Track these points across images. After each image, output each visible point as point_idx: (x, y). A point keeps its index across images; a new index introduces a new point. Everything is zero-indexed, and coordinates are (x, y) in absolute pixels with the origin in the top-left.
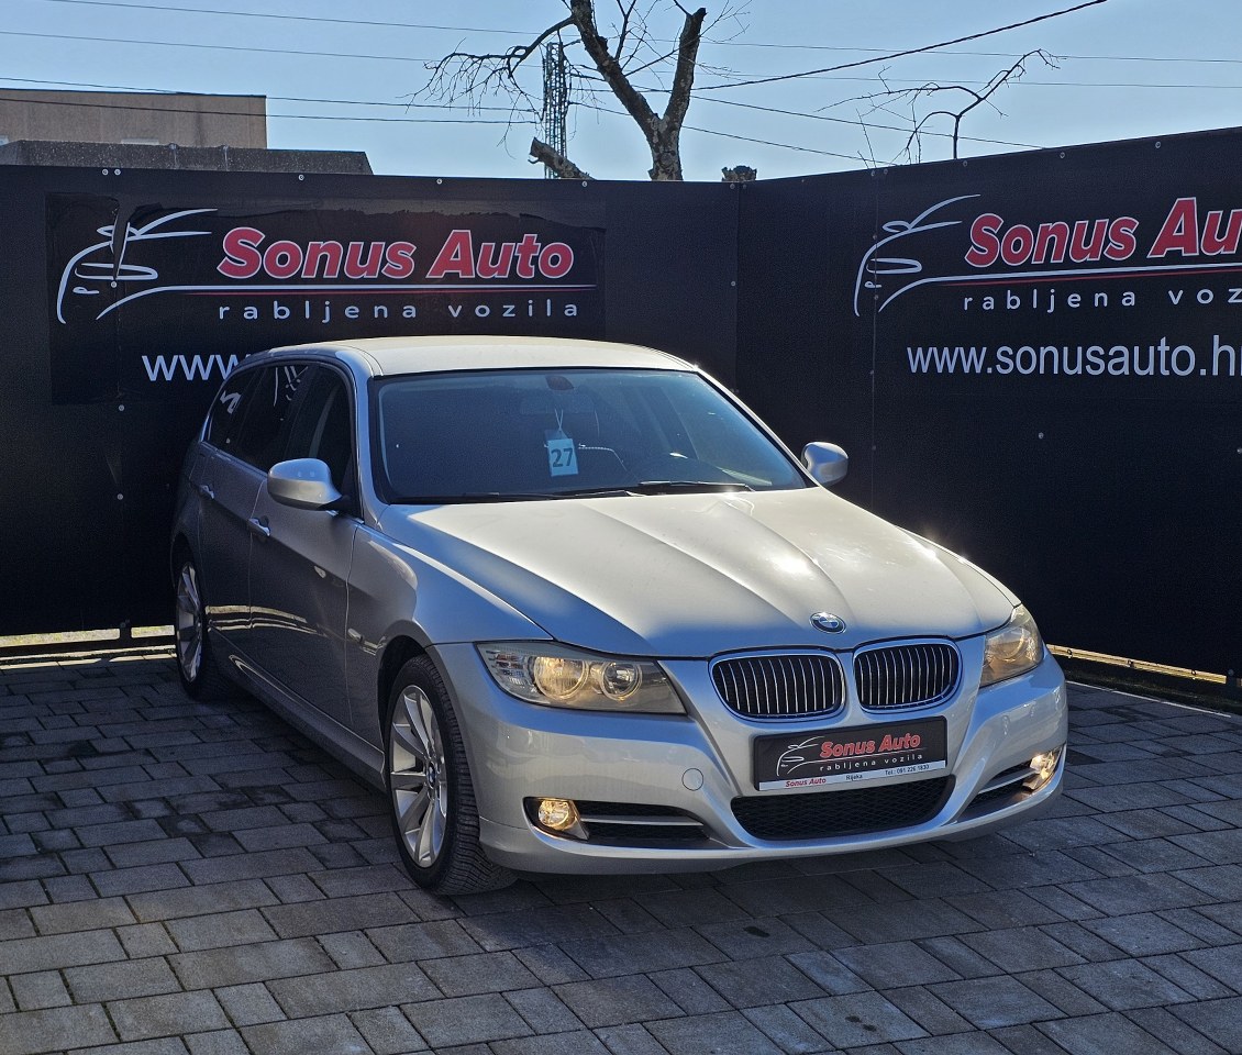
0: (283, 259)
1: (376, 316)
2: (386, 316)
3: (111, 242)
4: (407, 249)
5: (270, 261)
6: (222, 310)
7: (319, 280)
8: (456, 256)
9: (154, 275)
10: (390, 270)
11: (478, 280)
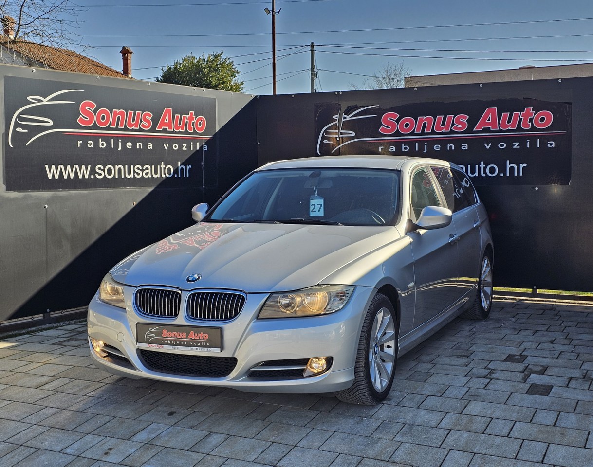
0: (407, 125)
1: (449, 149)
2: (453, 149)
3: (337, 122)
4: (464, 118)
5: (401, 127)
6: (380, 148)
7: (423, 133)
8: (489, 120)
9: (354, 134)
10: (455, 128)
11: (500, 131)
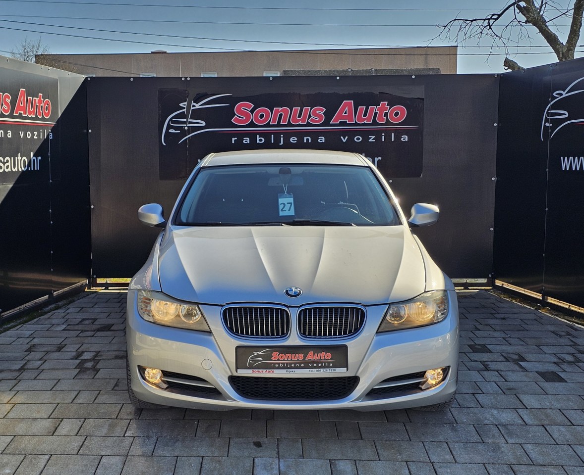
0: (262, 116)
1: (305, 141)
2: (310, 141)
3: (185, 110)
4: (321, 111)
5: (256, 117)
6: (233, 139)
7: (279, 125)
8: (346, 113)
9: (204, 124)
10: (312, 120)
11: (356, 124)
